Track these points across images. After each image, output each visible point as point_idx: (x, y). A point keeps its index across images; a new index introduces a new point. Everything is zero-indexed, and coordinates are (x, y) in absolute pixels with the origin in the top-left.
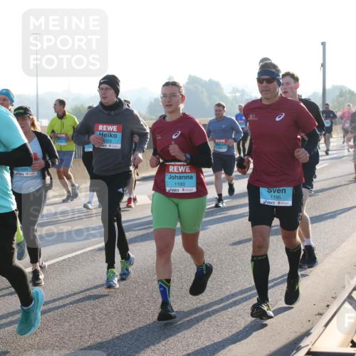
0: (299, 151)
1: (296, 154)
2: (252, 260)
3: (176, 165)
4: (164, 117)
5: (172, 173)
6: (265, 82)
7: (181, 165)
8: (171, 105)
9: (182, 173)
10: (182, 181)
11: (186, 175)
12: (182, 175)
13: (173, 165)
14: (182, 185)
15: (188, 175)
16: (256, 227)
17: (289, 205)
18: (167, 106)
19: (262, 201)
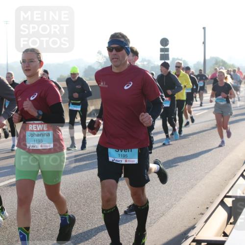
0: (143, 115)
1: (140, 118)
2: (103, 212)
3: (34, 124)
4: (25, 82)
5: (31, 131)
6: (114, 50)
7: (39, 124)
8: (29, 70)
9: (40, 131)
10: (40, 138)
11: (43, 132)
12: (39, 133)
13: (32, 124)
14: (40, 141)
15: (45, 132)
16: (104, 181)
17: (135, 163)
18: (26, 70)
19: (111, 159)
